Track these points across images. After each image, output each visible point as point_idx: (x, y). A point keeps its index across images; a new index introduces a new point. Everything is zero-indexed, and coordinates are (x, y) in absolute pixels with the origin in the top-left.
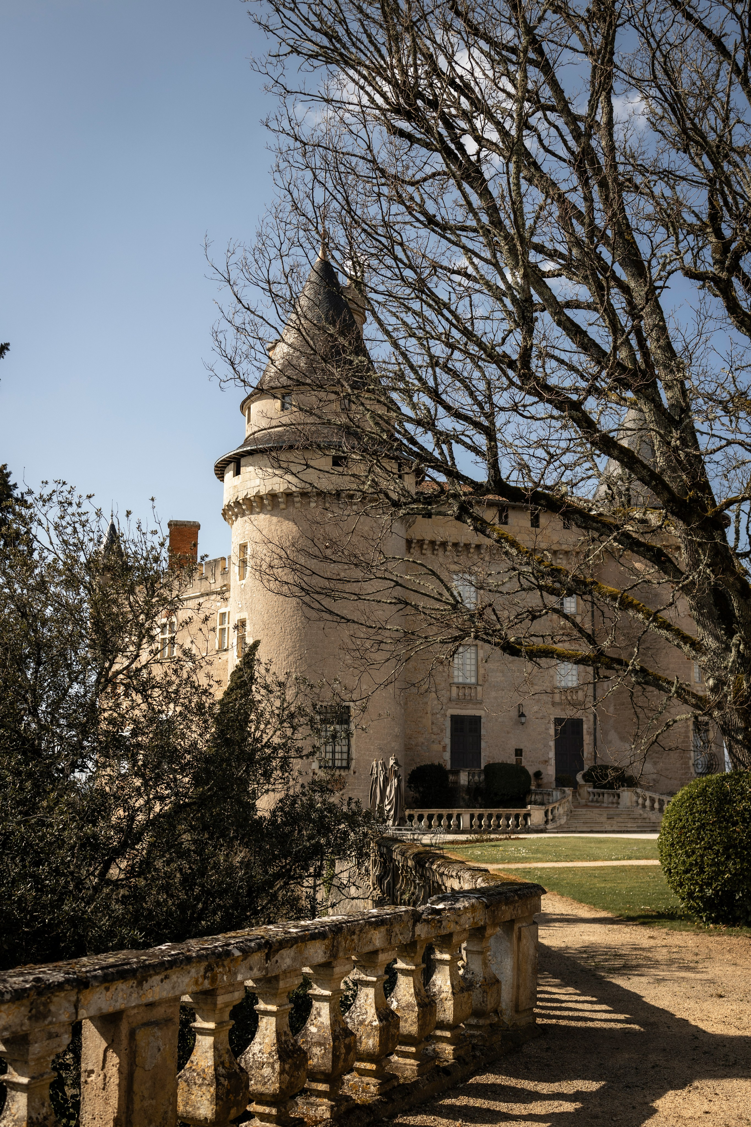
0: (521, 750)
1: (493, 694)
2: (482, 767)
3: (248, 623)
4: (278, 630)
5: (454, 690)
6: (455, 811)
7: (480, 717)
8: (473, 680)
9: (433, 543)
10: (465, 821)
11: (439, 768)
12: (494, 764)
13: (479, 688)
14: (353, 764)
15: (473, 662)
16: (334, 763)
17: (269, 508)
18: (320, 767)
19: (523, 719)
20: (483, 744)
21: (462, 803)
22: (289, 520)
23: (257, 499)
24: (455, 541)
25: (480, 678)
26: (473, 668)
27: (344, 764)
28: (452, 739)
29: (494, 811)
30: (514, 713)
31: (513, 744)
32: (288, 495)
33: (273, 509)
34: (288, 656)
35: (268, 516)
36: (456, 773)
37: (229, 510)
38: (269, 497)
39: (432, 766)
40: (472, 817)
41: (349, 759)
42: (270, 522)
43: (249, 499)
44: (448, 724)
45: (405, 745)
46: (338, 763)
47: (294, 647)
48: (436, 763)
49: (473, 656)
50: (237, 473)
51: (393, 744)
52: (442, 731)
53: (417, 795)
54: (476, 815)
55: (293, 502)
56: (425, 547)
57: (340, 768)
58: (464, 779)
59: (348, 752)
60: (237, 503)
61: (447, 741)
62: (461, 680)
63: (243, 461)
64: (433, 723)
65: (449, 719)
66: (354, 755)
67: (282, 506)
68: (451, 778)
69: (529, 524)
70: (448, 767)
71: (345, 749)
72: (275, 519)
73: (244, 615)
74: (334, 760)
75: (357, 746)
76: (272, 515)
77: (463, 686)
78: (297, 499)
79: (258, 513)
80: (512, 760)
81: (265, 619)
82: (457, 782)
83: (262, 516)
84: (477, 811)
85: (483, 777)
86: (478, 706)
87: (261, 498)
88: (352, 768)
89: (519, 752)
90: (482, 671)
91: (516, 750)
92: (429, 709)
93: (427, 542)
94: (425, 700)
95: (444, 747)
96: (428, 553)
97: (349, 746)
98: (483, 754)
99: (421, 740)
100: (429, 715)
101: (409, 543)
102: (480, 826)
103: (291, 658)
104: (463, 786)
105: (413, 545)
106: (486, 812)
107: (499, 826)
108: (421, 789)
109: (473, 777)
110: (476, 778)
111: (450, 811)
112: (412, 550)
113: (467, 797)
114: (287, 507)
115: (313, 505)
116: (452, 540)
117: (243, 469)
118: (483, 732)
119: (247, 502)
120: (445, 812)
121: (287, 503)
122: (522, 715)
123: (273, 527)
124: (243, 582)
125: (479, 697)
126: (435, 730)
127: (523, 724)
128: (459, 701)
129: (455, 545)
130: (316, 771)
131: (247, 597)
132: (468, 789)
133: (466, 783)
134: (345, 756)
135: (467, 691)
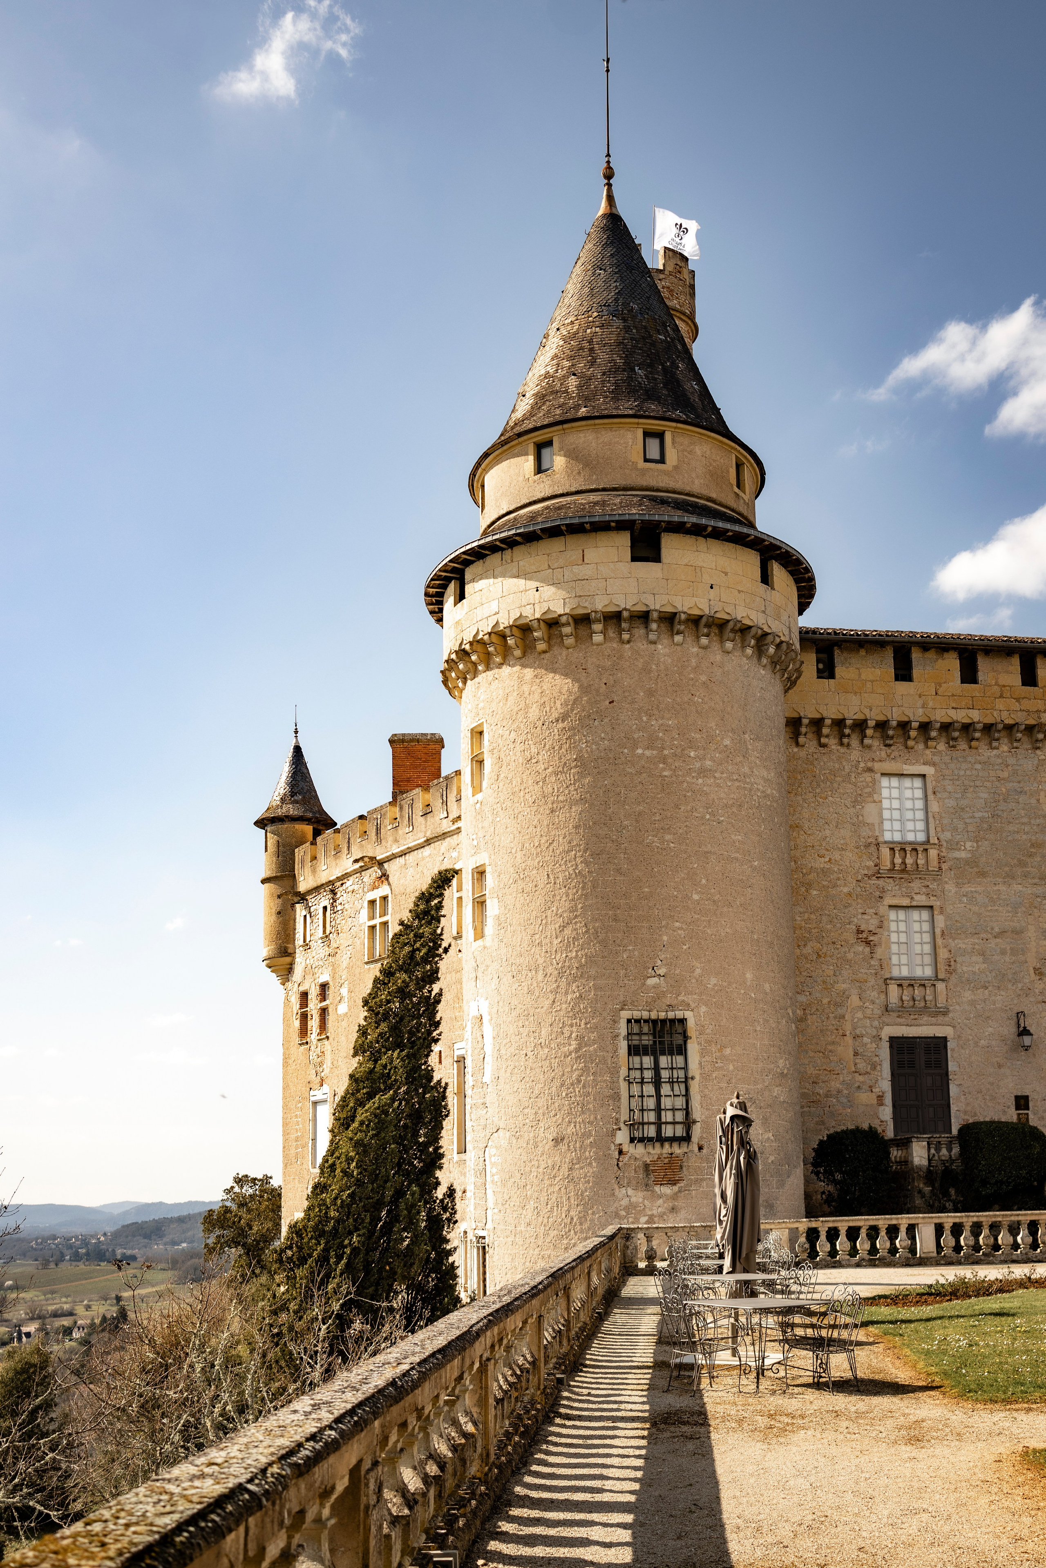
0: (1026, 1098)
1: (968, 995)
2: (955, 1131)
3: (488, 870)
4: (542, 880)
5: (893, 989)
6: (903, 1220)
7: (945, 1039)
8: (928, 972)
9: (839, 723)
10: (925, 1241)
11: (871, 1135)
12: (976, 1124)
13: (940, 986)
14: (697, 1131)
15: (927, 938)
16: (659, 1131)
17: (518, 653)
18: (632, 1140)
19: (1027, 1040)
20: (953, 1090)
21: (918, 1202)
22: (554, 671)
23: (495, 639)
24: (882, 718)
25: (942, 967)
26: (927, 948)
27: (680, 1131)
28: (893, 1081)
29: (986, 1217)
30: (1010, 1030)
31: (1010, 1087)
32: (552, 624)
33: (524, 654)
34: (563, 928)
35: (517, 668)
36: (904, 1143)
37: (450, 669)
38: (516, 631)
39: (857, 1131)
40: (939, 1229)
41: (688, 1123)
42: (521, 679)
43: (481, 642)
44: (885, 1053)
45: (803, 1095)
46: (668, 1131)
47: (573, 910)
48: (865, 1126)
49: (926, 927)
50: (461, 596)
51: (776, 1091)
52: (874, 1067)
53: (831, 1188)
54: (947, 1227)
55: (561, 636)
56: (825, 731)
57: (673, 1140)
58: (919, 1154)
59: (687, 1111)
60: (463, 653)
61: (885, 1085)
62: (905, 972)
63: (469, 574)
64: (856, 1054)
65: (886, 1045)
66: (697, 1113)
67: (541, 646)
68: (895, 1153)
69: (1017, 680)
70: (890, 1133)
71: (680, 1102)
72: (529, 673)
73: (482, 858)
74: (659, 1124)
75: (704, 1096)
76: (524, 666)
77: (911, 983)
78: (567, 630)
79: (500, 665)
80: (1011, 1115)
81: (519, 860)
82: (906, 1162)
83: (506, 670)
84: (949, 1219)
85: (956, 1150)
86: (941, 1019)
87: (503, 636)
88: (695, 1139)
89: (1022, 1102)
90: (943, 954)
91: (1017, 1098)
92: (848, 1028)
93: (828, 722)
94: (840, 1011)
95: (880, 1098)
96: (833, 742)
97: (687, 1095)
98: (954, 1108)
99: (835, 1085)
100: (849, 1039)
101: (794, 724)
102: (958, 1248)
103: (568, 931)
104: (919, 1168)
105: (803, 730)
106: (968, 1219)
107: (996, 1247)
108: (838, 1176)
109: (938, 1150)
110: (944, 1151)
111: (893, 1219)
112: (802, 740)
113: (927, 1189)
114: (550, 646)
115: (598, 638)
116: (874, 716)
117: (468, 588)
118: (952, 1066)
119: (479, 647)
120: (882, 1221)
121: (549, 640)
122: (1024, 1032)
123: (526, 688)
124: (479, 797)
125: (941, 1002)
126: (862, 1065)
127: (1027, 1048)
128: (903, 1010)
129: (882, 726)
130: (625, 1148)
131: (486, 824)
132: (929, 1175)
133: (925, 1162)
134: (680, 1116)
135: (918, 992)
